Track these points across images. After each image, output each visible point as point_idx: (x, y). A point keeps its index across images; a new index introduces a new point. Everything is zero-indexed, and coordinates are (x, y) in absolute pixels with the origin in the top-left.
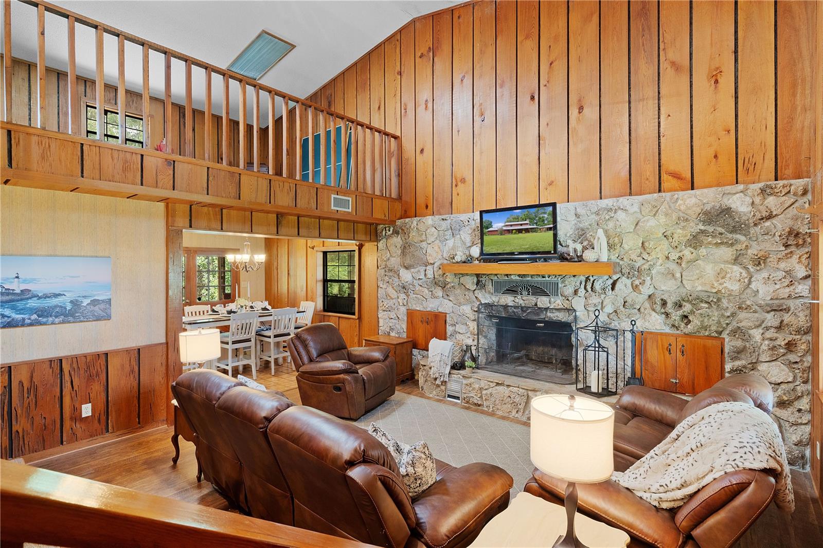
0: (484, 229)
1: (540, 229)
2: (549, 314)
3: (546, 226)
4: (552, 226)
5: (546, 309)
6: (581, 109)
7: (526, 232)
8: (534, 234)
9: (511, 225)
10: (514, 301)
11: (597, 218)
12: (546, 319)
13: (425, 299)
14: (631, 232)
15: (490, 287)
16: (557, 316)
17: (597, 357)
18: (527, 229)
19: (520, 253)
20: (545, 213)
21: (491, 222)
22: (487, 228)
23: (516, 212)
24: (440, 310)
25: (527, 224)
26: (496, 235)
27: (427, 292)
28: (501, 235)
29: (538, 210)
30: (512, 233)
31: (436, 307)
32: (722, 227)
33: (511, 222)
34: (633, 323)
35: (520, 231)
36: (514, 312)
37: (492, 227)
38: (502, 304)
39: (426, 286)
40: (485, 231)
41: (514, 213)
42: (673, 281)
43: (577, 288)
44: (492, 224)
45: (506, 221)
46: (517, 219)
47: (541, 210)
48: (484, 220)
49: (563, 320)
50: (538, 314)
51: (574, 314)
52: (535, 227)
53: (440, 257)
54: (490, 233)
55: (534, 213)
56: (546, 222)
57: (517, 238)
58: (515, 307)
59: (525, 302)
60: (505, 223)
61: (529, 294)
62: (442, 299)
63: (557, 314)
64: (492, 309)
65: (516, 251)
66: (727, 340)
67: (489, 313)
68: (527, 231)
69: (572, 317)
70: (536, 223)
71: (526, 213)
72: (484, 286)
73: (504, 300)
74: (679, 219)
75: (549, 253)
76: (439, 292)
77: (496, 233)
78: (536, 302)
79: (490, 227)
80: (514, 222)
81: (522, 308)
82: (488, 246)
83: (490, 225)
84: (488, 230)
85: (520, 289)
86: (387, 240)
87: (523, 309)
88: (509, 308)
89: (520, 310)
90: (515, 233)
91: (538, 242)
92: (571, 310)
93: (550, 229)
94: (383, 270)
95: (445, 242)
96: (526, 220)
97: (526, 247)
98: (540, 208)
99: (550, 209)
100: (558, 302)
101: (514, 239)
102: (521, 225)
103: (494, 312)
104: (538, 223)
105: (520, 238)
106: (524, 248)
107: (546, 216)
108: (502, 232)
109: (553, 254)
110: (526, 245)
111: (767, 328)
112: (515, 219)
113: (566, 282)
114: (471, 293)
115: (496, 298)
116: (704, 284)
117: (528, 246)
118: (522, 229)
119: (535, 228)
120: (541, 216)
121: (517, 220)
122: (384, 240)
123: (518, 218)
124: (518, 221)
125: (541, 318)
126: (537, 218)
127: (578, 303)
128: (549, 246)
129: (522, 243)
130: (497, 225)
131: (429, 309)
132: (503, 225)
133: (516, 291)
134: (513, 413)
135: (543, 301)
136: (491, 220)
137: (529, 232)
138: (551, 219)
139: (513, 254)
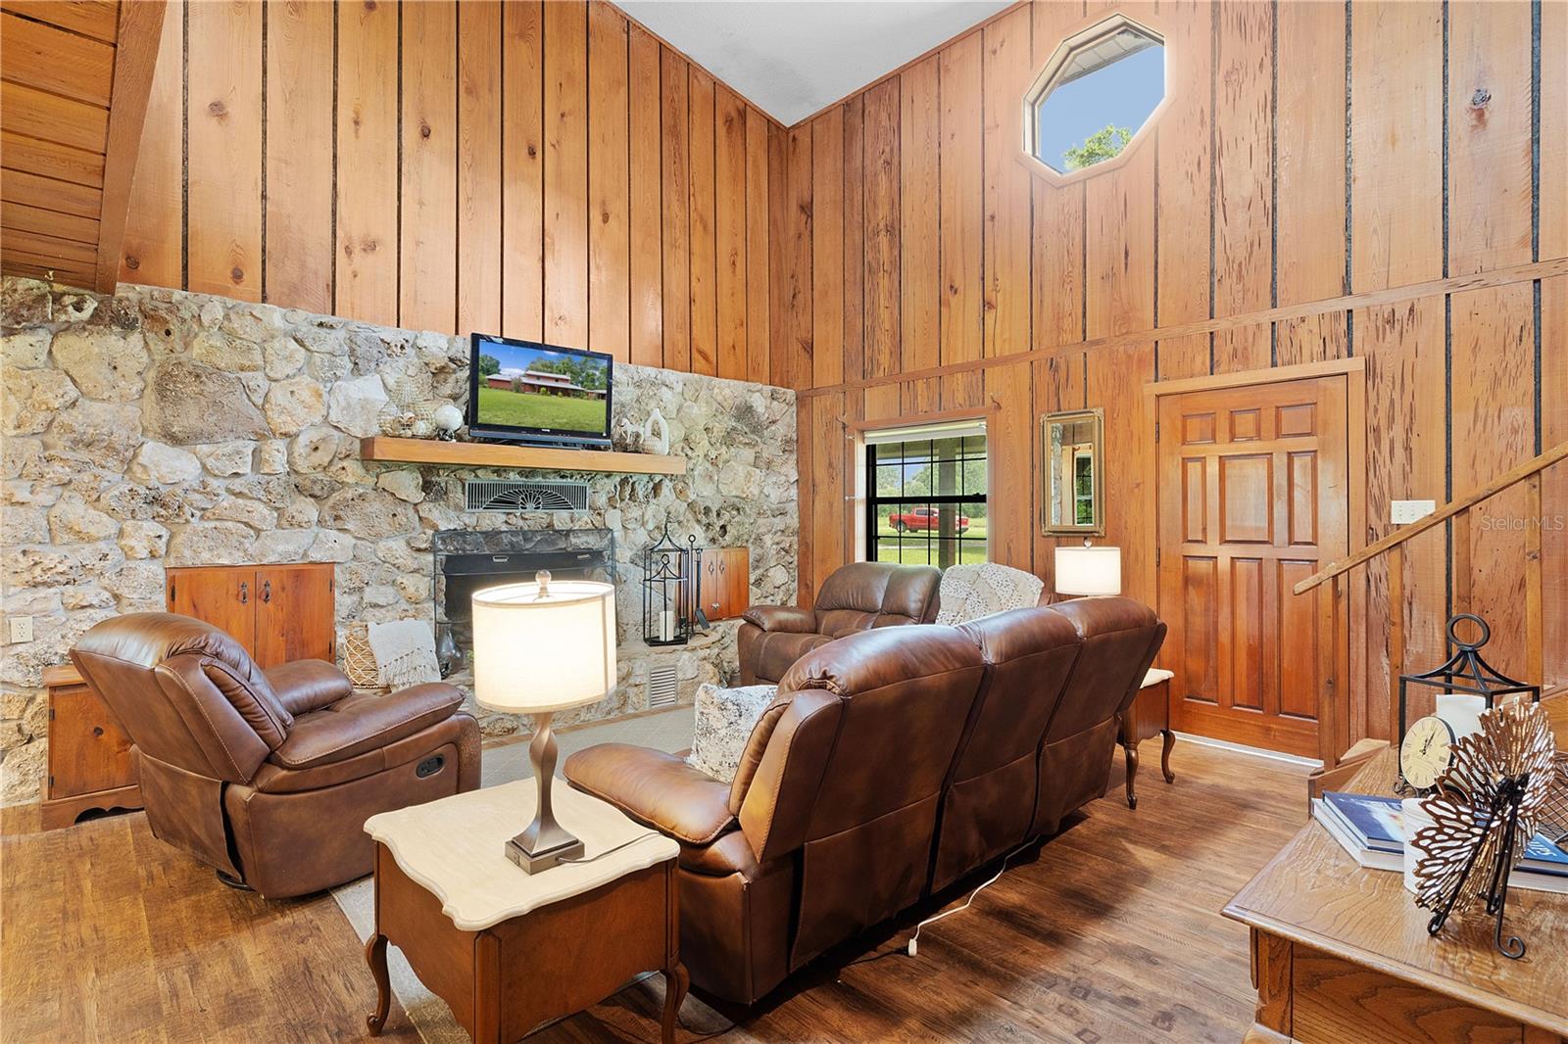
0: (480, 374)
1: (587, 394)
2: (573, 540)
3: (597, 391)
4: (605, 392)
5: (568, 533)
6: (606, 218)
7: (564, 395)
8: (578, 400)
9: (539, 377)
10: (506, 522)
11: (638, 392)
12: (570, 549)
13: (252, 532)
14: (673, 419)
15: (459, 496)
16: (586, 542)
17: (648, 595)
18: (567, 389)
19: (554, 432)
20: (596, 368)
21: (498, 363)
22: (488, 372)
23: (549, 356)
24: (316, 556)
25: (567, 380)
26: (507, 390)
27: (266, 512)
28: (517, 391)
29: (586, 361)
30: (539, 392)
31: (301, 551)
32: (747, 426)
33: (537, 370)
34: (692, 539)
35: (554, 391)
36: (511, 543)
37: (498, 372)
38: (484, 529)
39: (262, 494)
40: (483, 377)
41: (545, 354)
42: (711, 484)
43: (611, 495)
44: (500, 367)
45: (528, 366)
46: (549, 367)
47: (591, 363)
48: (481, 354)
49: (594, 548)
50: (553, 543)
51: (609, 536)
52: (580, 388)
53: (318, 419)
54: (491, 383)
55: (580, 365)
56: (597, 384)
57: (548, 404)
58: (513, 533)
59: (528, 522)
60: (527, 370)
61: (538, 508)
62: (315, 529)
63: (584, 538)
64: (465, 542)
65: (547, 426)
66: (751, 549)
67: (456, 549)
68: (566, 392)
69: (606, 542)
70: (582, 383)
71: (566, 361)
72: (446, 493)
73: (488, 522)
74: (716, 411)
75: (599, 435)
76: (308, 510)
77: (507, 385)
78: (548, 521)
79: (495, 373)
80: (544, 371)
81: (524, 533)
82: (488, 410)
83: (494, 368)
84: (490, 377)
85: (522, 499)
86: (55, 336)
87: (526, 535)
88: (503, 535)
89: (521, 537)
90: (545, 394)
91: (583, 416)
92: (604, 531)
93: (602, 396)
94: (36, 442)
95: (329, 385)
96: (565, 374)
97: (561, 422)
98: (589, 359)
99: (604, 364)
100: (584, 518)
101: (542, 403)
102: (557, 380)
103: (468, 548)
104: (585, 383)
105: (554, 404)
106: (559, 423)
107: (597, 373)
108: (519, 387)
109: (605, 438)
110: (563, 418)
111: (776, 533)
112: (546, 366)
113: (598, 486)
114: (411, 512)
115: (469, 517)
116: (736, 488)
117: (565, 421)
118: (558, 388)
119: (580, 391)
120: (591, 372)
121: (549, 370)
122: (44, 336)
123: (552, 367)
124: (551, 372)
125: (561, 549)
126: (584, 374)
127: (613, 519)
128: (599, 425)
129: (554, 414)
130: (510, 371)
131: (273, 559)
132: (523, 373)
133: (514, 503)
134: (582, 715)
135: (561, 518)
136: (498, 359)
137: (569, 396)
138: (604, 379)
139: (537, 431)
